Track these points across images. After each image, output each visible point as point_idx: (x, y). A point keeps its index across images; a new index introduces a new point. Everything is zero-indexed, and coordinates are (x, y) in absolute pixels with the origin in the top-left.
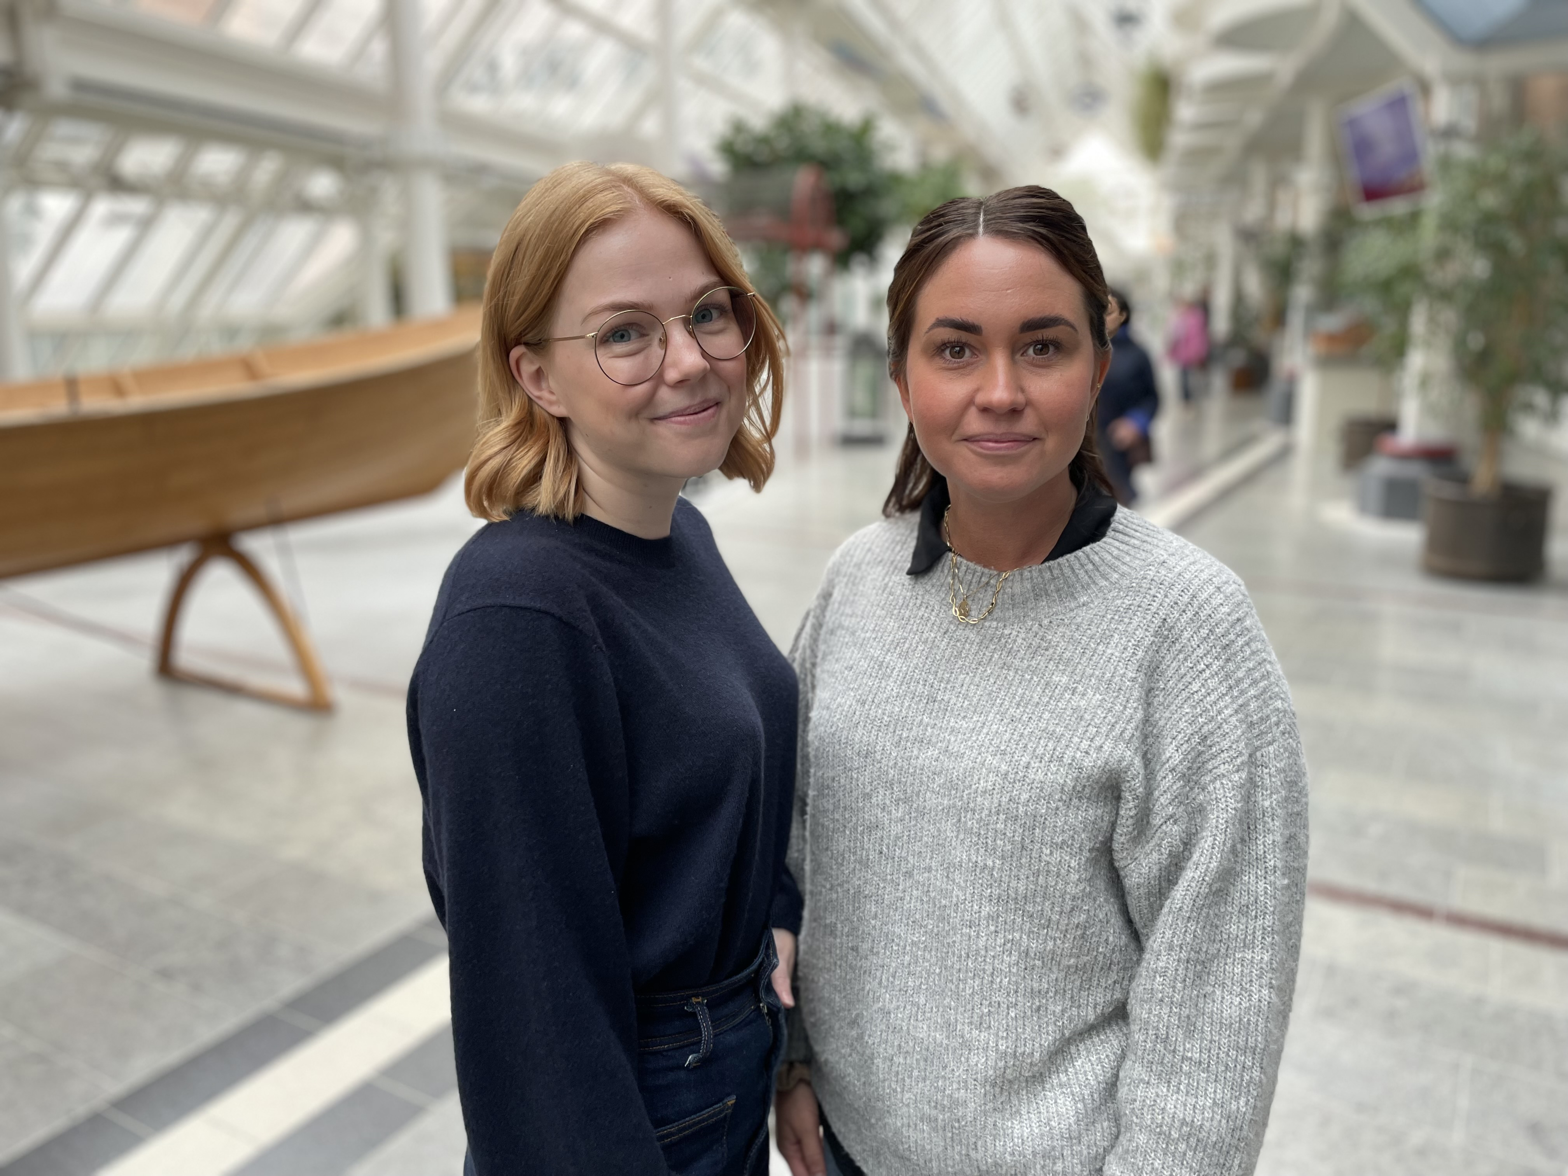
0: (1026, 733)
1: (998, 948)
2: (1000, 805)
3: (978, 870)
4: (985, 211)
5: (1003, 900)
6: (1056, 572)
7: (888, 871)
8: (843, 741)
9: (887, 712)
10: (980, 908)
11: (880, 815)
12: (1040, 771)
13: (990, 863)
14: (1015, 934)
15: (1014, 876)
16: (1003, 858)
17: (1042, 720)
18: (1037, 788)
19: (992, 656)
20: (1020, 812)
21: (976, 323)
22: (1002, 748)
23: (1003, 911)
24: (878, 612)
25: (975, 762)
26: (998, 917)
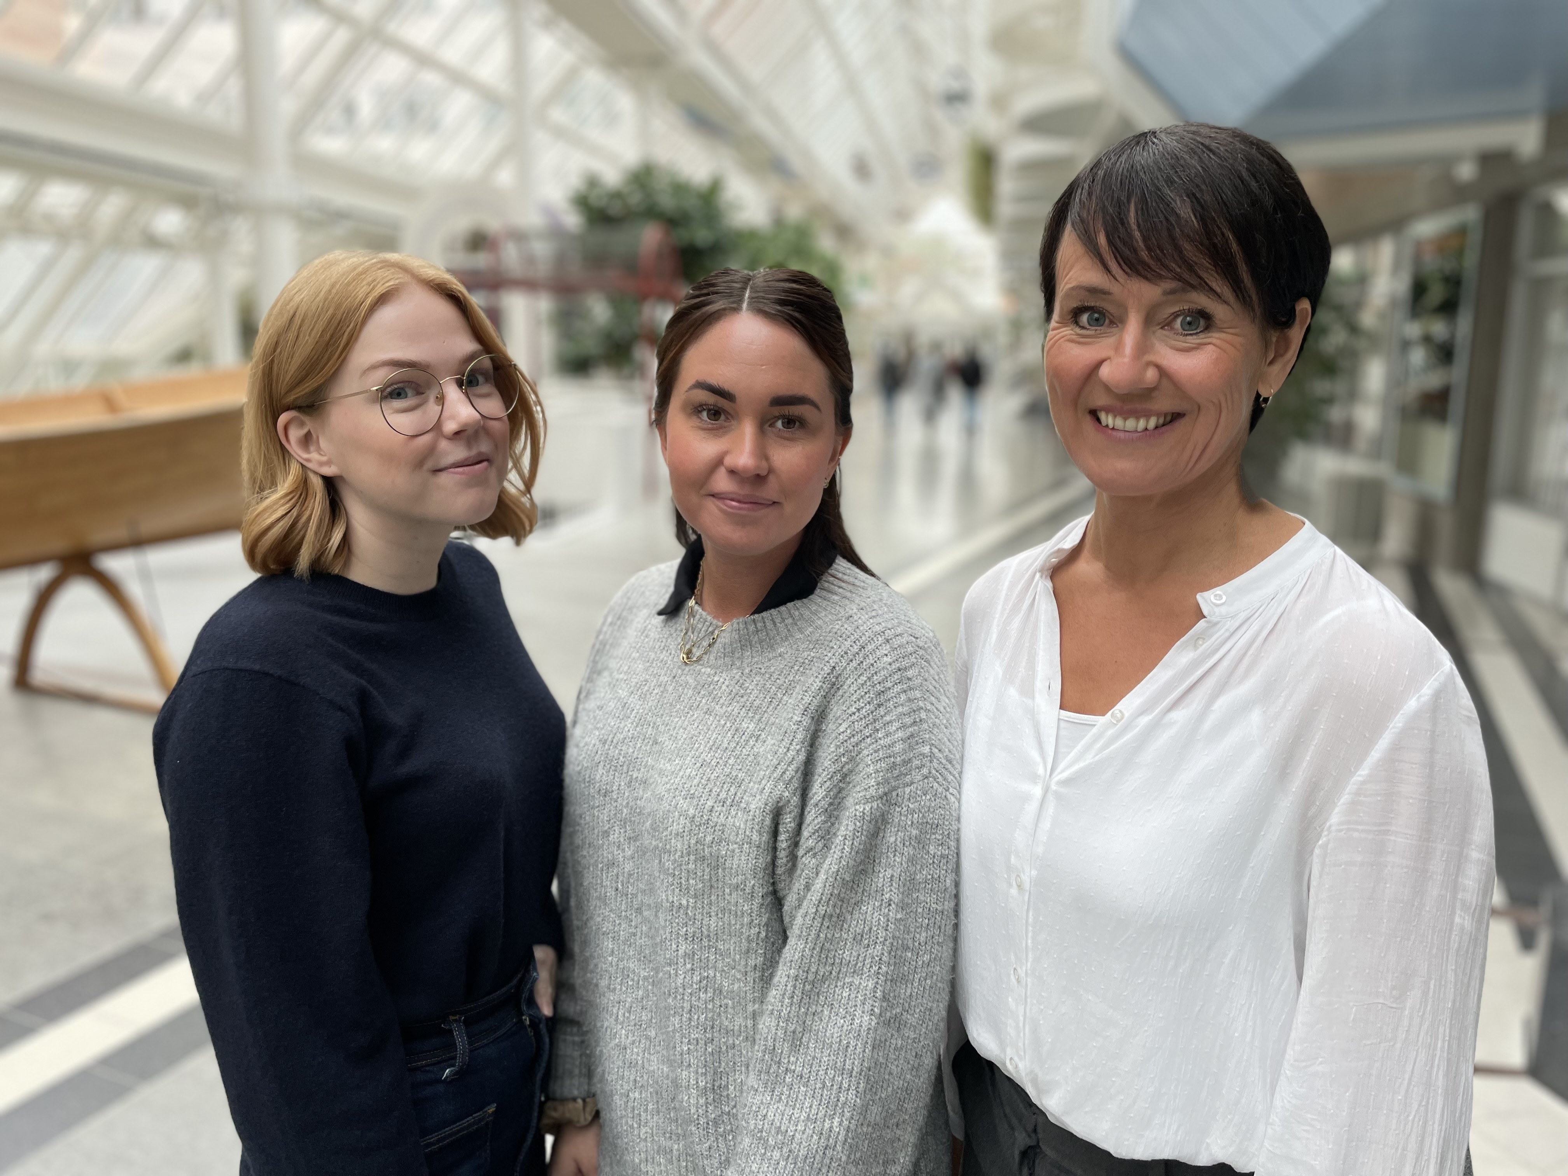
0: (712, 777)
1: (694, 985)
2: (689, 847)
3: (674, 910)
4: (751, 288)
5: (697, 938)
6: (759, 625)
7: (623, 908)
8: (587, 780)
9: (622, 753)
10: (678, 946)
11: (616, 853)
12: (722, 814)
13: (684, 902)
14: (709, 972)
15: (707, 914)
16: (696, 896)
17: (728, 765)
18: (719, 830)
19: (701, 701)
20: (706, 853)
21: (731, 391)
22: (692, 792)
23: (699, 949)
24: (634, 654)
25: (671, 805)
26: (694, 955)
